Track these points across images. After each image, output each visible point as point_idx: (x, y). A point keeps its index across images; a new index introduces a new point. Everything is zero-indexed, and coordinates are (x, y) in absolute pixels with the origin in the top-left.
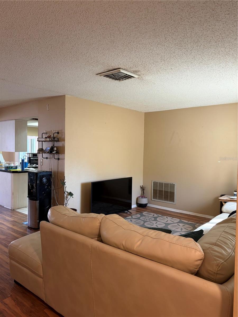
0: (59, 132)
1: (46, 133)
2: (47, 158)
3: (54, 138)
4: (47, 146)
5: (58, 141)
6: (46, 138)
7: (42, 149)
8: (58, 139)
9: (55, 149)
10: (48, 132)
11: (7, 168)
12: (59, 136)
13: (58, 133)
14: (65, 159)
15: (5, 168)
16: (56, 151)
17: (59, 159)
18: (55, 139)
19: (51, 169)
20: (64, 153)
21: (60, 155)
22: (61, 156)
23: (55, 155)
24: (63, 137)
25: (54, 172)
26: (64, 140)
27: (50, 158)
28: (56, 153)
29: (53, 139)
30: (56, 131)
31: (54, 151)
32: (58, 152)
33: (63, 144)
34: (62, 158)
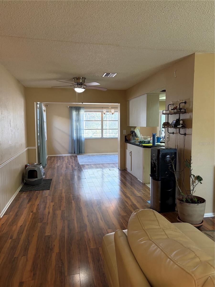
0: (187, 102)
1: (173, 104)
2: (173, 133)
3: (180, 109)
4: (172, 119)
5: (185, 112)
6: (172, 110)
8: (185, 109)
9: (181, 122)
10: (175, 103)
12: (187, 106)
13: (185, 103)
14: (192, 134)
16: (182, 124)
17: (185, 134)
18: (181, 111)
19: (177, 145)
20: (192, 127)
21: (187, 129)
22: (188, 131)
23: (180, 129)
24: (191, 107)
26: (191, 111)
27: (176, 133)
28: (182, 127)
29: (179, 111)
30: (183, 100)
31: (179, 125)
32: (184, 126)
33: (190, 116)
34: (189, 133)
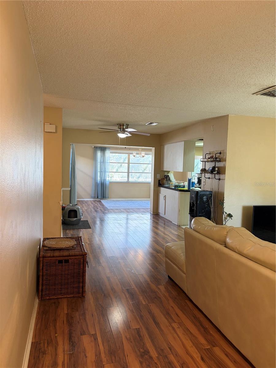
0: (222, 152)
1: (210, 154)
2: (209, 178)
3: (216, 158)
4: (209, 166)
5: (220, 161)
6: (209, 158)
7: (205, 169)
8: (220, 159)
9: (216, 169)
10: (212, 153)
11: (176, 186)
12: (222, 156)
13: (220, 153)
14: (225, 179)
15: (174, 186)
16: (217, 171)
17: (219, 179)
18: (217, 160)
19: (213, 188)
20: (225, 174)
21: (221, 175)
23: (216, 175)
24: (225, 157)
25: (215, 192)
26: (225, 161)
27: (211, 178)
28: (217, 173)
29: (215, 160)
30: (218, 151)
31: (215, 171)
32: (219, 173)
33: (224, 164)
34: (223, 179)
